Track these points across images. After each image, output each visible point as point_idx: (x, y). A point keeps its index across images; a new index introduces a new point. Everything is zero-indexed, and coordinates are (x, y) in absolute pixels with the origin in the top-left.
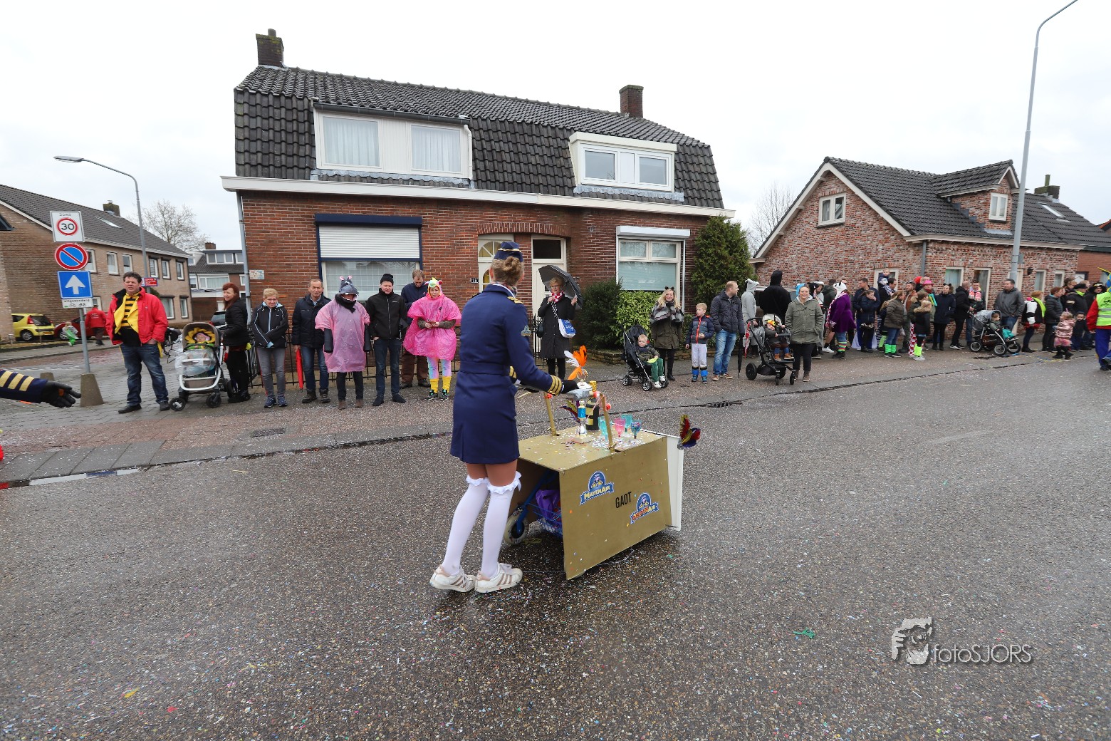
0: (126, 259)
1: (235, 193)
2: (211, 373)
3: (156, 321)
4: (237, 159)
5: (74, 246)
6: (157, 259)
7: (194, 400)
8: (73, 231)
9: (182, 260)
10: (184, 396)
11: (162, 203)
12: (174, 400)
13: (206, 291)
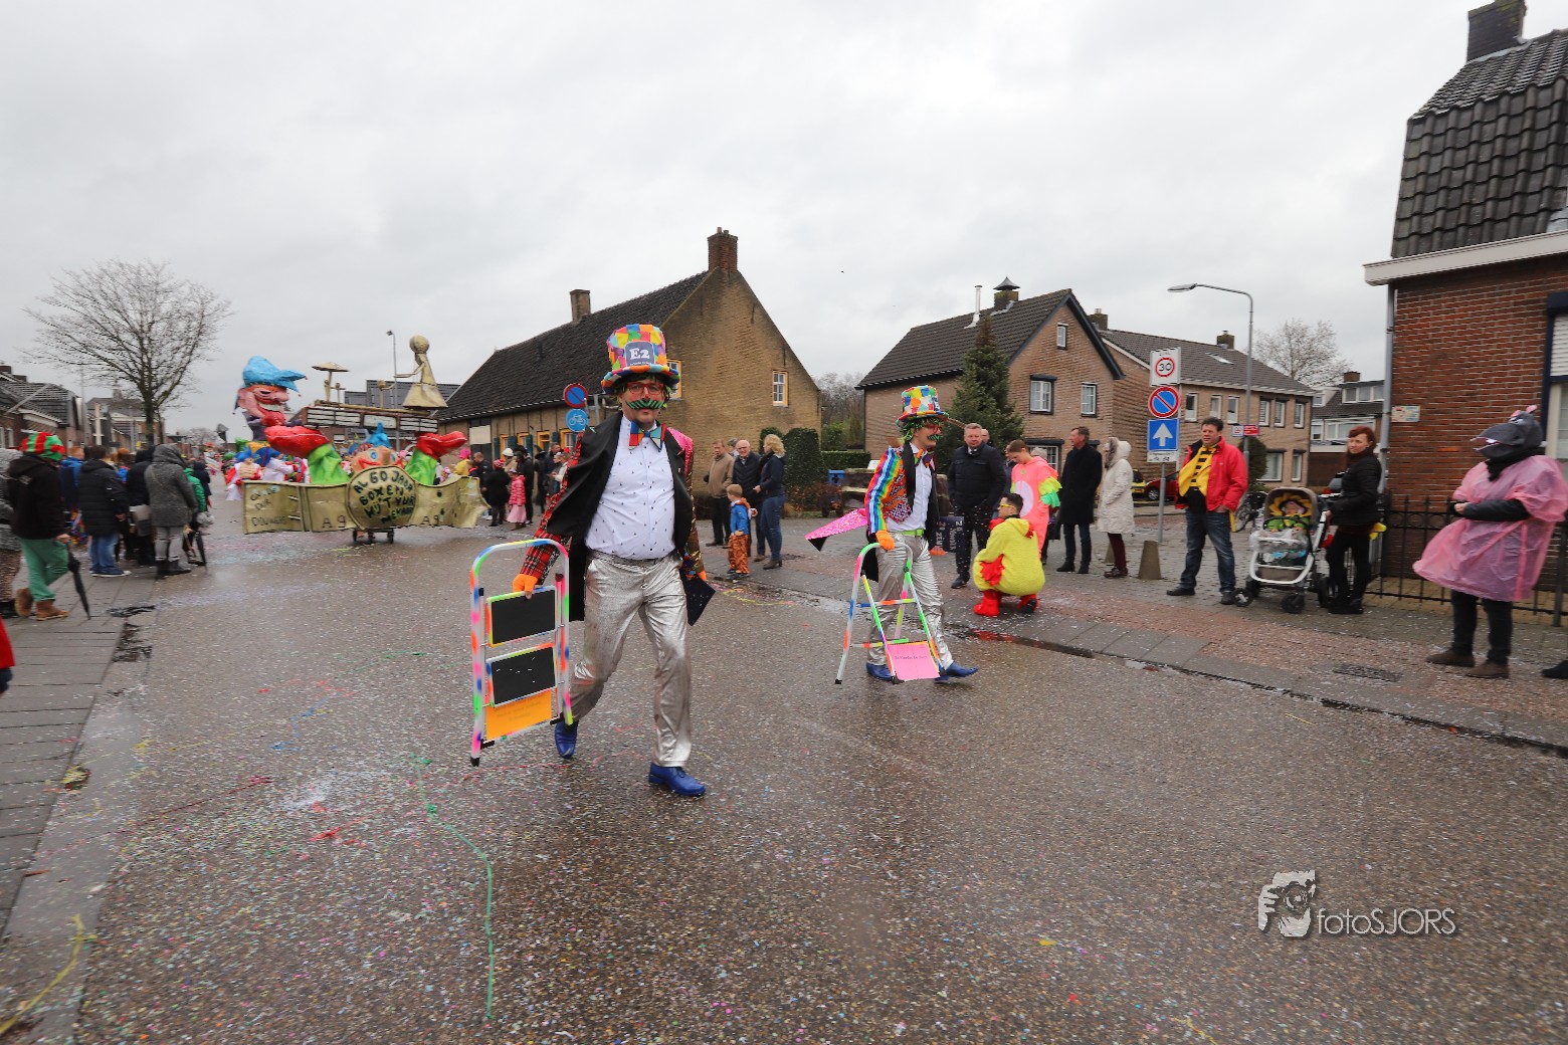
0: (1232, 403)
1: (1386, 286)
2: (1301, 561)
3: (1232, 483)
4: (1396, 230)
5: (1169, 389)
6: (1269, 400)
7: (1268, 596)
8: (1168, 372)
9: (1306, 400)
10: (1254, 588)
11: (1289, 324)
12: (1239, 591)
13: (1334, 444)
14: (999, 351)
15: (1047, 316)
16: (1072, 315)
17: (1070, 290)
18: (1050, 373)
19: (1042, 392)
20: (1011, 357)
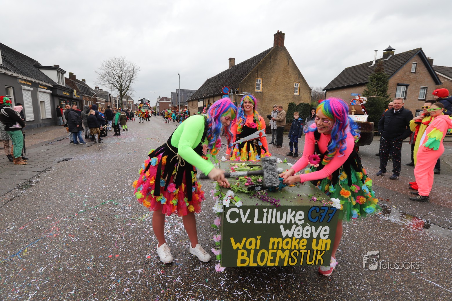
14: (384, 74)
15: (409, 59)
16: (420, 59)
17: (421, 49)
18: (406, 83)
19: (402, 90)
20: (390, 76)
